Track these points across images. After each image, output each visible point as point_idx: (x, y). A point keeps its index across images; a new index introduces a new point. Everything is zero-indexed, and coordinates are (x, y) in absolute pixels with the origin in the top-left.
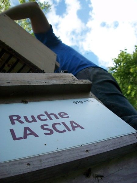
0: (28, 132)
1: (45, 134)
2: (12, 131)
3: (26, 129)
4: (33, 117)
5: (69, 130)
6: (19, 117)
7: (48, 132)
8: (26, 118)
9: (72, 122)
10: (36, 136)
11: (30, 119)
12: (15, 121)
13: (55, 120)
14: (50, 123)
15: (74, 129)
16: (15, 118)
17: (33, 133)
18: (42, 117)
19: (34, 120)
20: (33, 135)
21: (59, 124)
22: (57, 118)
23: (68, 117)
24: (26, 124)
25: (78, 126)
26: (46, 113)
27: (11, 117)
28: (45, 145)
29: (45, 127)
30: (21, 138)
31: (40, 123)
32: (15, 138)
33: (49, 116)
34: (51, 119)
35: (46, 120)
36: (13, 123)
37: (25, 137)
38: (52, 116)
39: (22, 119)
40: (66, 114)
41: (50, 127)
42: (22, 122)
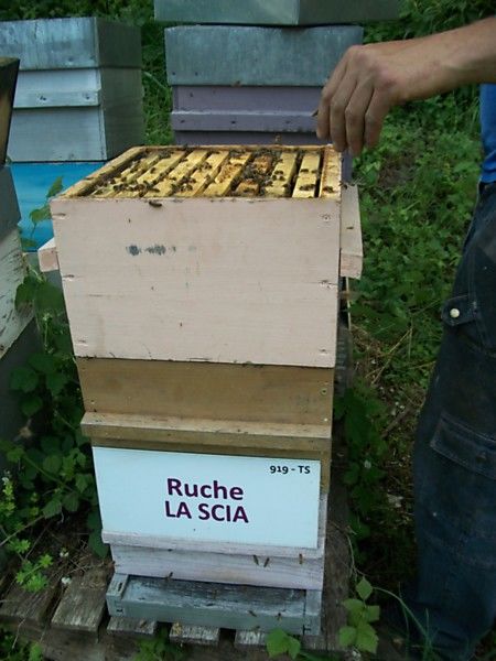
0: (183, 510)
1: (201, 518)
2: (167, 503)
3: (183, 504)
4: (195, 487)
5: (229, 520)
6: (179, 484)
7: (204, 515)
8: (186, 486)
9: (240, 508)
10: (190, 517)
11: (191, 491)
12: (174, 491)
13: (220, 500)
14: (212, 502)
15: (235, 520)
16: (174, 484)
17: (187, 513)
18: (207, 491)
19: (195, 494)
20: (186, 515)
21: (222, 507)
22: (225, 497)
23: (241, 499)
24: (185, 498)
25: (244, 517)
26: (215, 483)
27: (170, 481)
28: (195, 530)
29: (204, 508)
30: (174, 516)
31: (201, 499)
32: (168, 515)
33: (216, 489)
34: (216, 496)
35: (210, 496)
36: (171, 493)
37: (178, 516)
38: (220, 492)
39: (182, 489)
40: (241, 492)
41: (209, 510)
42: (180, 494)
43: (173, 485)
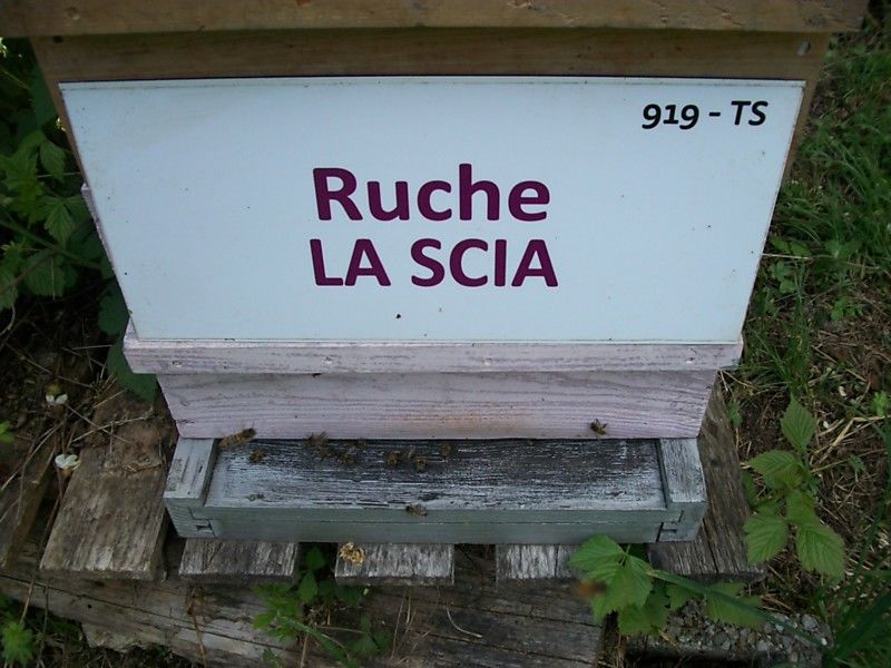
0: (365, 263)
1: (415, 280)
2: (316, 246)
3: (364, 246)
4: (402, 188)
6: (350, 181)
7: (427, 273)
8: (374, 188)
9: (537, 247)
10: (384, 281)
11: (389, 202)
12: (335, 206)
13: (479, 227)
14: (451, 233)
15: (517, 282)
16: (335, 184)
17: (377, 269)
19: (402, 212)
20: (375, 277)
22: (492, 214)
23: (542, 216)
24: (369, 227)
26: (465, 170)
27: (320, 175)
28: (399, 316)
29: (428, 252)
30: (337, 282)
31: (419, 227)
32: (321, 279)
34: (466, 214)
35: (447, 215)
36: (325, 214)
37: (351, 281)
39: (360, 198)
41: (443, 257)
42: (354, 214)
43: (333, 190)
